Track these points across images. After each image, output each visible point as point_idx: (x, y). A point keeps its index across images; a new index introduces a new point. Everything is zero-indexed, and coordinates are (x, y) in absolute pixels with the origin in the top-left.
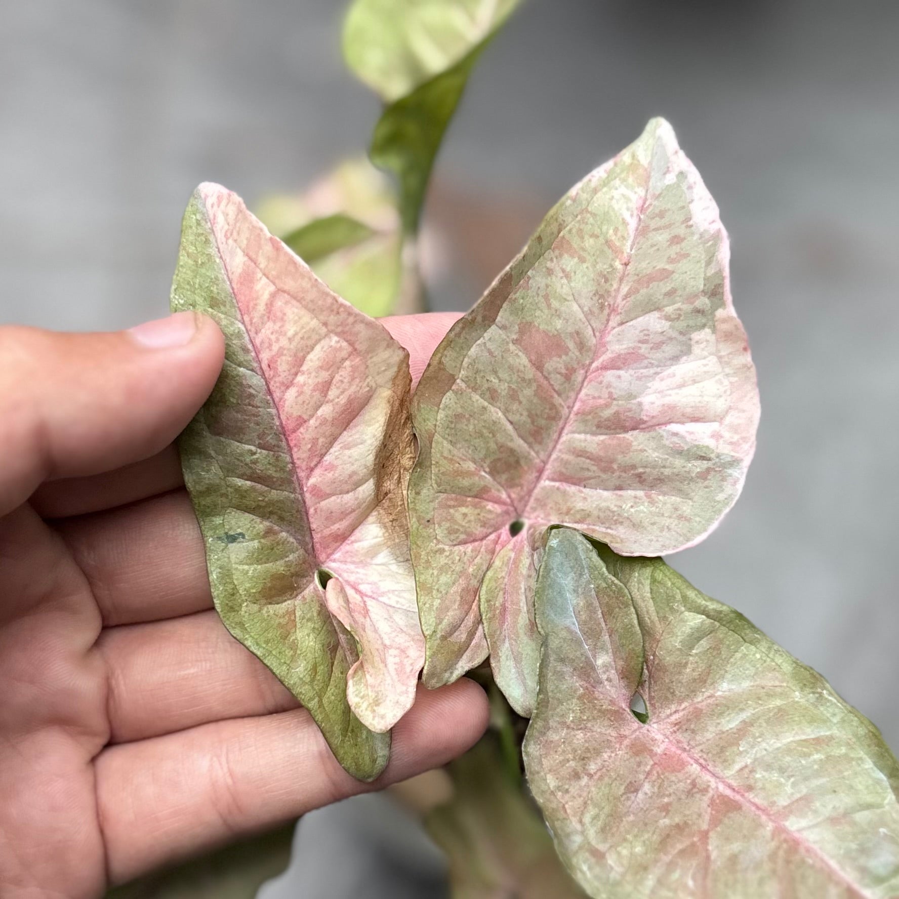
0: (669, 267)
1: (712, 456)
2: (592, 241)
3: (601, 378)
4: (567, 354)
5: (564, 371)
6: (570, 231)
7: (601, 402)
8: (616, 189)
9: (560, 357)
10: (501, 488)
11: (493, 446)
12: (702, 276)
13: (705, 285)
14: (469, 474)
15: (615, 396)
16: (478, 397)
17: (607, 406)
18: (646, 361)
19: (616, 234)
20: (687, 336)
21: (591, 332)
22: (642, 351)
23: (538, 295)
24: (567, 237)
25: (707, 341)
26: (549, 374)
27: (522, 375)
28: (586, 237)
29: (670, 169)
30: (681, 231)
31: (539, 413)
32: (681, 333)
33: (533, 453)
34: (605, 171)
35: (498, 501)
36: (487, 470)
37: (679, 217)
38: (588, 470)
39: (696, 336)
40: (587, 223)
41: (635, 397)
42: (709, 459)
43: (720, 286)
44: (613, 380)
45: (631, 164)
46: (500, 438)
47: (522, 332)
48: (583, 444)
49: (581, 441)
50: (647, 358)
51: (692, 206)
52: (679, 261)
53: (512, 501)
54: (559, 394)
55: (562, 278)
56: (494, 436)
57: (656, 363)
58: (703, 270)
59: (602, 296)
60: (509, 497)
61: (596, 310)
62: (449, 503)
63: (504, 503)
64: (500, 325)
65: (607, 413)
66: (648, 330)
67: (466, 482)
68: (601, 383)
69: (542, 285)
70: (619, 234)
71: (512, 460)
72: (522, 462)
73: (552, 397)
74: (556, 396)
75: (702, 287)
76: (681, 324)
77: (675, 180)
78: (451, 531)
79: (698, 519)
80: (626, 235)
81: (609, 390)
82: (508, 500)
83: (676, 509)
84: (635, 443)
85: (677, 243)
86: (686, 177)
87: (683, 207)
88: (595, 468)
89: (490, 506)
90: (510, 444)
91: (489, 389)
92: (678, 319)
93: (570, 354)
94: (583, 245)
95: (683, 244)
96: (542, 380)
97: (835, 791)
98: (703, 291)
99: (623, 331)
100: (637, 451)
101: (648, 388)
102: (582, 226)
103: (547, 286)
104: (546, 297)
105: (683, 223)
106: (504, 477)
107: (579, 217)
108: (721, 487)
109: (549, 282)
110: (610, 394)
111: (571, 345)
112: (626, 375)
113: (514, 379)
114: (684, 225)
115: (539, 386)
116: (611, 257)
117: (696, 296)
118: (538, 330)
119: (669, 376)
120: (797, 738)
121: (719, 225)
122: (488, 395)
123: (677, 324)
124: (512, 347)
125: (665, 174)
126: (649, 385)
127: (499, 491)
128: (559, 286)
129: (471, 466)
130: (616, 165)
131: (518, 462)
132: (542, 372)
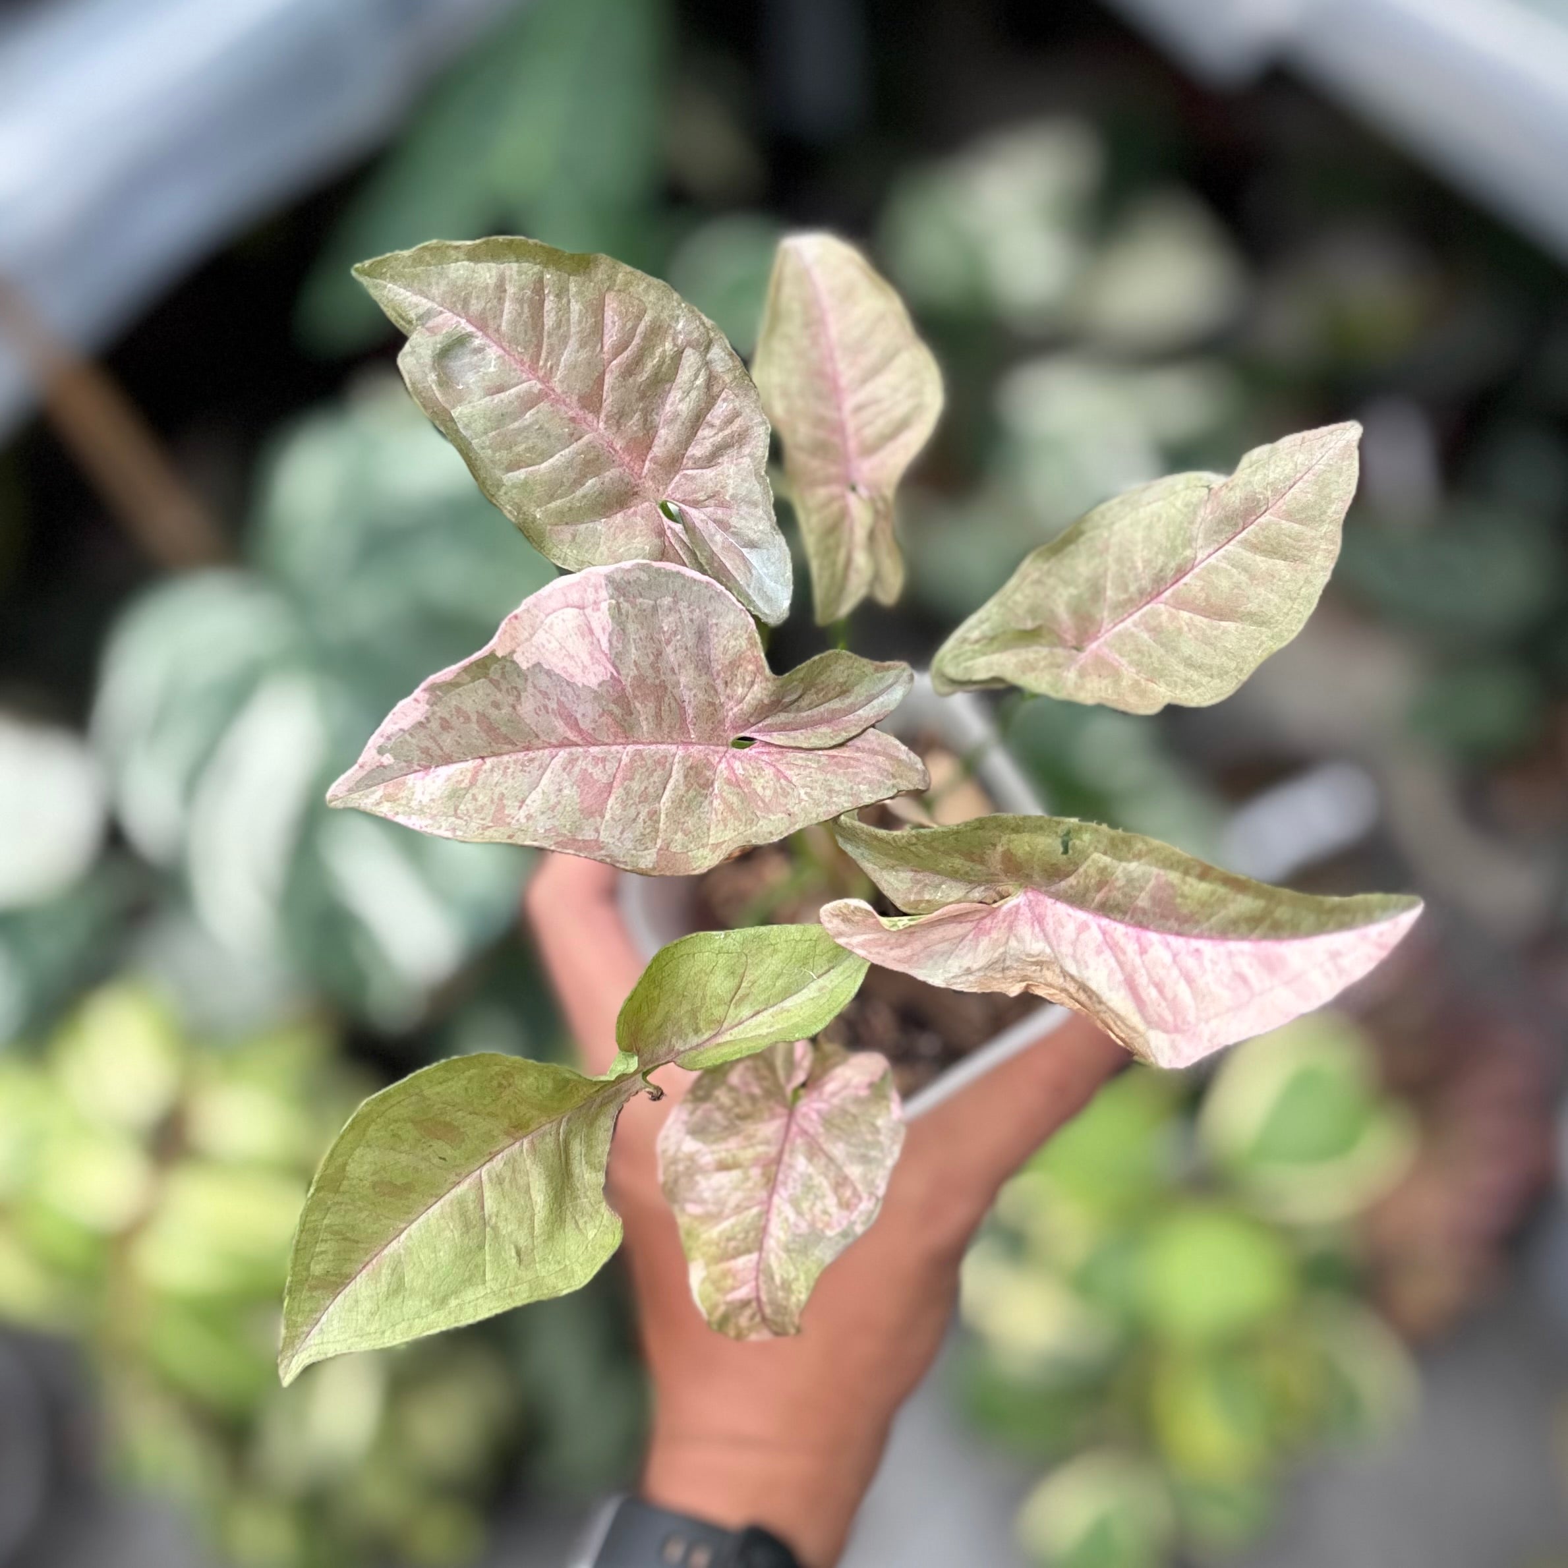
0: (474, 718)
1: (614, 602)
2: (480, 797)
3: (590, 731)
4: (586, 770)
5: (600, 765)
6: (483, 819)
7: (610, 720)
8: (420, 801)
9: (591, 774)
10: (718, 771)
11: (692, 793)
12: (471, 685)
13: (479, 678)
14: (724, 800)
15: (601, 710)
16: (661, 825)
17: (611, 713)
18: (562, 698)
19: (463, 781)
20: (527, 673)
21: (556, 759)
22: (555, 706)
23: (554, 816)
24: (489, 819)
25: (523, 653)
26: (609, 776)
27: (625, 797)
28: (479, 803)
29: (378, 764)
30: (435, 725)
31: (644, 770)
32: (526, 680)
33: (676, 760)
34: (409, 819)
35: (730, 768)
36: (711, 789)
37: (422, 733)
38: (669, 704)
39: (524, 666)
40: (467, 810)
41: (595, 692)
42: (618, 603)
43: (477, 664)
44: (588, 720)
45: (388, 801)
46: (683, 788)
47: (592, 814)
48: (650, 719)
49: (649, 723)
50: (558, 699)
51: (406, 728)
52: (465, 712)
53: (721, 758)
54: (620, 760)
55: (527, 805)
56: (683, 796)
57: (559, 689)
58: (466, 687)
59: (523, 765)
60: (720, 762)
61: (537, 764)
62: (762, 805)
63: (728, 762)
64: (596, 835)
65: (617, 711)
66: (535, 709)
67: (734, 799)
68: (594, 729)
69: (543, 817)
70: (461, 778)
71: (692, 773)
72: (688, 764)
73: (626, 765)
74: (623, 763)
75: (482, 680)
76: (519, 682)
77: (388, 755)
78: (786, 794)
79: (670, 586)
80: (459, 772)
81: (597, 718)
82: (724, 760)
83: (670, 609)
84: (632, 674)
85: (448, 722)
86: (380, 747)
87: (411, 735)
88: (666, 699)
89: (740, 771)
90: (682, 780)
91: (650, 819)
92: (516, 688)
93: (584, 767)
94: (488, 803)
95: (448, 716)
96: (618, 780)
97: (502, 415)
98: (485, 677)
99: (543, 732)
100: (638, 669)
101: (584, 686)
102: (472, 812)
103: (543, 813)
104: (553, 809)
105: (425, 728)
106: (708, 773)
107: (465, 818)
108: (635, 581)
109: (538, 813)
110: (600, 716)
111: (577, 769)
112: (579, 711)
113: (631, 802)
114: (428, 726)
115: (625, 779)
116: (484, 775)
117: (491, 681)
118: (582, 802)
119: (566, 672)
120: (537, 467)
121: (418, 693)
122: (655, 818)
123: (520, 687)
124: (608, 816)
125: (385, 767)
126: (580, 685)
127: (721, 772)
128: (535, 805)
129: (716, 803)
130: (397, 813)
131: (691, 768)
132: (612, 783)
